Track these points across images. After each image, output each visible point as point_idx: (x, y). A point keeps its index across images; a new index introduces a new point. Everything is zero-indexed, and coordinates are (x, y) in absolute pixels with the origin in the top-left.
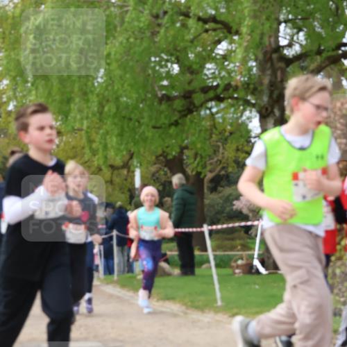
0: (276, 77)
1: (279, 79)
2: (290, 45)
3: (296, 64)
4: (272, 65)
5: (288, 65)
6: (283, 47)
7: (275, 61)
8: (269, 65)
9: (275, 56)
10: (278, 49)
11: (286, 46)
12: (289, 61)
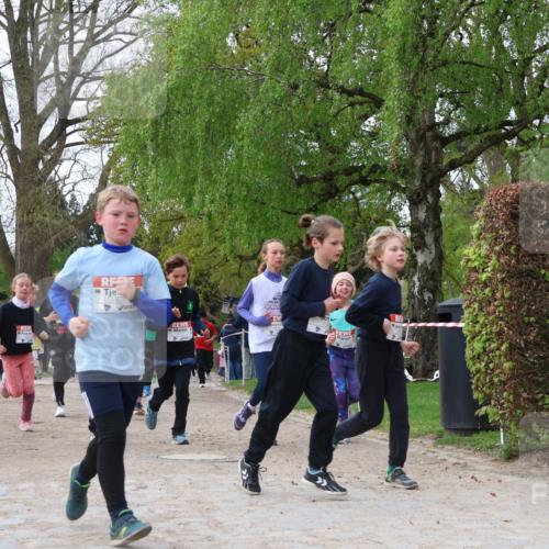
0: (430, 160)
1: (433, 161)
2: (447, 122)
3: (453, 144)
4: (426, 145)
5: (443, 146)
6: (439, 124)
7: (429, 140)
8: (422, 145)
9: (429, 134)
10: (433, 126)
11: (441, 123)
12: (445, 141)
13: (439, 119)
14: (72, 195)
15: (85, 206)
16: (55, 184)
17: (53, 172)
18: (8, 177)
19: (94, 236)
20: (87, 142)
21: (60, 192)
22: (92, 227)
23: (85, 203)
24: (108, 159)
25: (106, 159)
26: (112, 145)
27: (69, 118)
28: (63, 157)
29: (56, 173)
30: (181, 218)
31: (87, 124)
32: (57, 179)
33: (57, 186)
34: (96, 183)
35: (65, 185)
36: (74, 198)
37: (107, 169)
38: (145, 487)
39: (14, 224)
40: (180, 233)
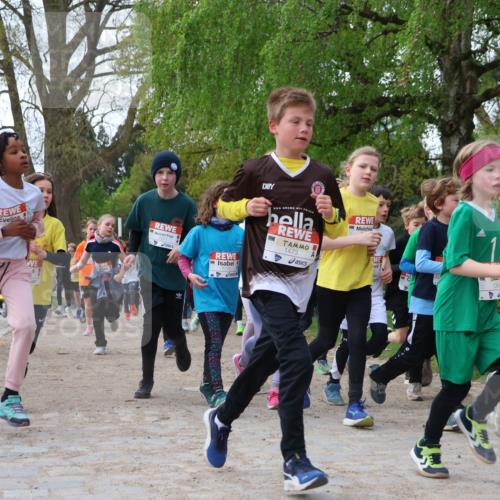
0: (464, 90)
1: (468, 91)
2: (483, 50)
3: (489, 73)
4: (460, 73)
5: (479, 75)
6: (474, 52)
7: (464, 69)
8: (456, 74)
9: (464, 63)
10: (469, 54)
11: (477, 51)
12: (481, 70)
13: (475, 47)
14: (101, 127)
15: (114, 139)
16: (83, 116)
17: (82, 103)
18: (37, 107)
19: (122, 169)
20: (115, 73)
21: (89, 123)
22: (120, 159)
23: (114, 135)
24: (136, 90)
25: (135, 90)
26: (141, 76)
27: (99, 47)
28: (91, 88)
29: (85, 104)
30: (209, 151)
31: (117, 54)
32: (86, 110)
33: (86, 117)
34: (125, 114)
35: (93, 116)
36: (102, 130)
37: (136, 100)
38: (168, 418)
39: (43, 156)
40: (208, 165)
